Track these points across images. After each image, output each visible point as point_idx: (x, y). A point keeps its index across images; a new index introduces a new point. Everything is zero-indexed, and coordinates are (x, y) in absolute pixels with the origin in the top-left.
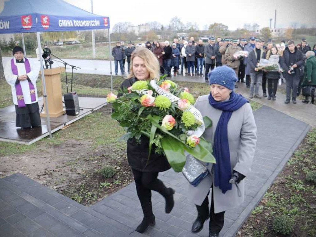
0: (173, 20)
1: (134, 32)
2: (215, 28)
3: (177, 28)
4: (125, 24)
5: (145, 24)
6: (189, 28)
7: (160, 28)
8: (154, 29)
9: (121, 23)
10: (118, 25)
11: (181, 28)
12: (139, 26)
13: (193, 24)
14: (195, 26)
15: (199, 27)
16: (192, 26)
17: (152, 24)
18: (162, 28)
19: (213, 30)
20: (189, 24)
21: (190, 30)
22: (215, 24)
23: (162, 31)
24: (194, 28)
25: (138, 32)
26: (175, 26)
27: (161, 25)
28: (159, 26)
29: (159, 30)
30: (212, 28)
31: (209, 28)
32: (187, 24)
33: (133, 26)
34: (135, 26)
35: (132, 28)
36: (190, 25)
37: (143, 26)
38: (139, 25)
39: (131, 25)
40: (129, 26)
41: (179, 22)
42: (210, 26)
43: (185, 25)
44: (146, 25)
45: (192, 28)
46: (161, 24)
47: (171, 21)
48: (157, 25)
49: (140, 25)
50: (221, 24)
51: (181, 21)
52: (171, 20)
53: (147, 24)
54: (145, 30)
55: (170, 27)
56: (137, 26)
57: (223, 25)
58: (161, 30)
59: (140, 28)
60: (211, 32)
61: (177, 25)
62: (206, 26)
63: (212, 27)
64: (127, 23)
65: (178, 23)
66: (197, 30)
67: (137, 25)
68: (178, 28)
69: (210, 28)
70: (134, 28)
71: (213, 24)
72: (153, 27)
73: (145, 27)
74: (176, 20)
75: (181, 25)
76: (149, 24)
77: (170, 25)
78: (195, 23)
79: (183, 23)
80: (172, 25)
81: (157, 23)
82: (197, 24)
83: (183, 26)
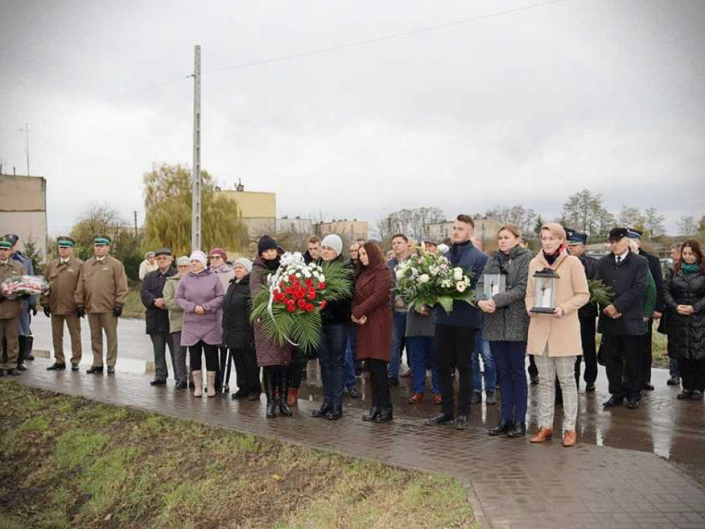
0: (575, 201)
3: (587, 227)
4: (420, 214)
7: (532, 229)
9: (409, 212)
10: (399, 217)
11: (602, 226)
13: (643, 214)
14: (650, 222)
15: (663, 223)
16: (642, 221)
17: (506, 216)
20: (630, 215)
24: (647, 227)
26: (581, 220)
27: (537, 217)
28: (529, 220)
31: (699, 226)
32: (624, 213)
33: (445, 221)
35: (442, 227)
36: (635, 219)
39: (439, 218)
40: (434, 222)
41: (595, 206)
44: (485, 218)
46: (534, 215)
47: (569, 207)
48: (525, 217)
51: (602, 206)
52: (569, 202)
53: (490, 215)
54: (483, 235)
58: (536, 234)
61: (588, 218)
64: (427, 211)
65: (590, 211)
66: (656, 234)
68: (591, 229)
69: (699, 230)
73: (481, 225)
74: (585, 201)
75: (602, 218)
76: (497, 214)
77: (564, 218)
78: (651, 211)
79: (609, 212)
80: (572, 218)
81: (522, 213)
82: (657, 215)
83: (609, 222)
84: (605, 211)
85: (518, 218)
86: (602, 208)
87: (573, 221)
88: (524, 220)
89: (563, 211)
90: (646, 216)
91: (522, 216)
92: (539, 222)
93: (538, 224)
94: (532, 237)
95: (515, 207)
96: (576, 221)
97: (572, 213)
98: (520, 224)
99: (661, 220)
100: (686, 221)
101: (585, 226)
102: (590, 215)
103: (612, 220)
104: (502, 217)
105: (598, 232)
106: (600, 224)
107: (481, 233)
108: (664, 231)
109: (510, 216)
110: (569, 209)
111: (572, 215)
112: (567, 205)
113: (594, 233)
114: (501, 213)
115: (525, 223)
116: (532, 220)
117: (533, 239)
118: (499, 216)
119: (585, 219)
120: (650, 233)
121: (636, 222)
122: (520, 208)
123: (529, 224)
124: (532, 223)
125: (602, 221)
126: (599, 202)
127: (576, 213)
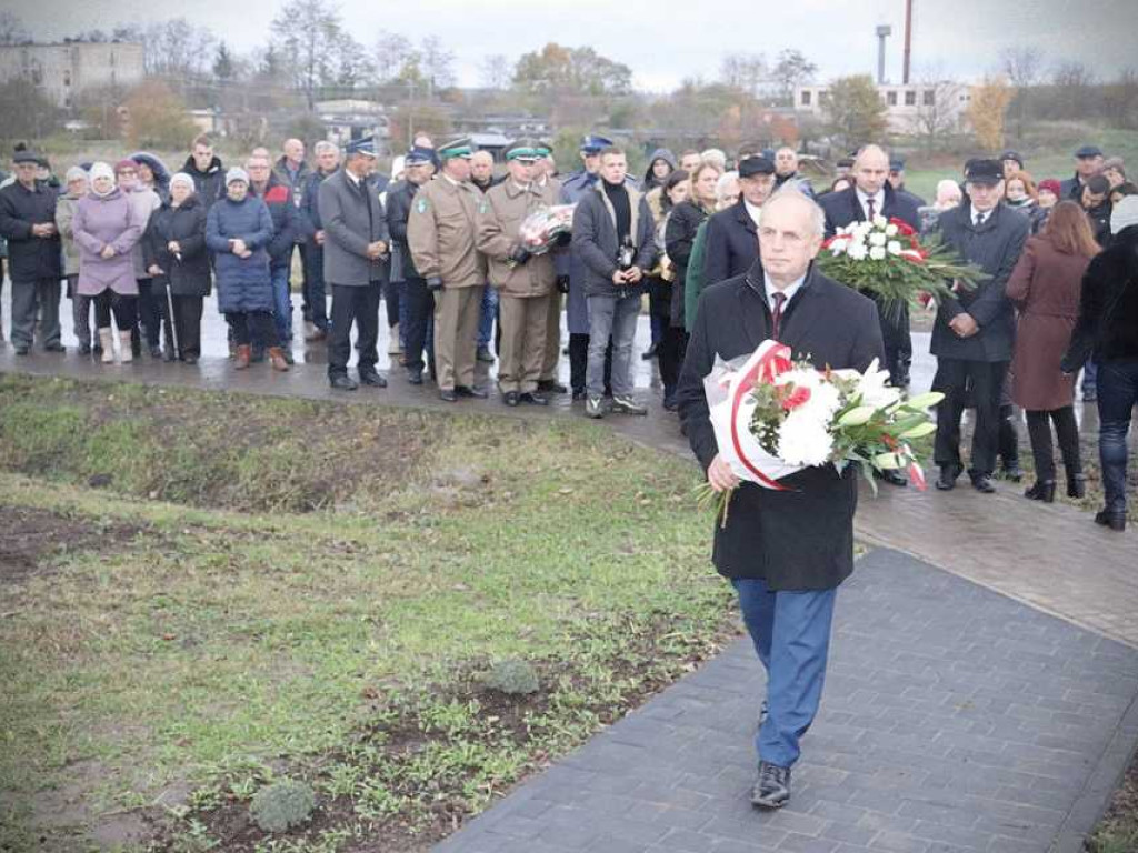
0: (292, 16)
1: (37, 81)
2: (551, 77)
3: (316, 68)
5: (110, 34)
6: (395, 72)
7: (208, 66)
8: (172, 68)
11: (343, 68)
12: (68, 41)
13: (417, 47)
14: (430, 62)
15: (453, 67)
16: (415, 59)
17: (155, 38)
18: (224, 65)
19: (543, 85)
20: (393, 48)
21: (398, 81)
22: (552, 52)
23: (222, 84)
24: (425, 71)
25: (67, 82)
26: (303, 54)
27: (219, 43)
28: (201, 49)
29: (200, 76)
30: (534, 77)
31: (514, 74)
32: (382, 44)
33: (30, 43)
34: (43, 45)
35: (24, 54)
36: (403, 56)
37: (95, 50)
38: (73, 37)
39: (14, 34)
41: (331, 29)
42: (518, 66)
43: (371, 54)
44: (116, 41)
45: (415, 74)
46: (211, 40)
47: (281, 27)
48: (194, 42)
49: (77, 41)
50: (587, 55)
51: (345, 27)
52: (282, 17)
53: (123, 33)
54: (113, 74)
55: (270, 58)
56: (54, 44)
57: (602, 62)
58: (216, 78)
59: (75, 59)
60: (531, 100)
61: (318, 50)
62: (497, 62)
63: (531, 68)
65: (321, 36)
66: (442, 84)
67: (60, 40)
68: (323, 75)
69: (518, 80)
70: (32, 52)
71: (540, 53)
72: (165, 57)
73: (108, 56)
74: (312, 18)
75: (343, 50)
76: (137, 33)
77: (272, 48)
78: (432, 43)
79: (357, 39)
80: (286, 49)
81: (186, 34)
82: (442, 51)
83: (356, 58)
84: (349, 37)
85: (179, 43)
86: (343, 31)
87: (290, 55)
88: (193, 48)
89: (268, 33)
90: (424, 50)
91: (188, 40)
92: (222, 53)
93: (220, 57)
94: (210, 82)
95: (171, 22)
96: (295, 55)
97: (286, 38)
98: (185, 55)
99: (450, 59)
100: (494, 63)
101: (311, 66)
102: (322, 44)
103: (362, 56)
104: (149, 41)
105: (336, 79)
106: (339, 63)
107: (110, 70)
108: (453, 79)
109: (164, 37)
110: (281, 30)
111: (287, 42)
112: (276, 22)
113: (329, 79)
114: (144, 31)
115: (194, 53)
116: (209, 48)
117: (213, 87)
118: (142, 37)
119: (311, 52)
120: (430, 84)
121: (405, 60)
122: (182, 23)
123: (202, 57)
124: (207, 56)
125: (342, 57)
126: (338, 20)
127: (294, 41)
